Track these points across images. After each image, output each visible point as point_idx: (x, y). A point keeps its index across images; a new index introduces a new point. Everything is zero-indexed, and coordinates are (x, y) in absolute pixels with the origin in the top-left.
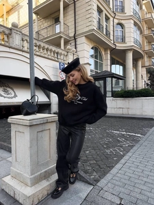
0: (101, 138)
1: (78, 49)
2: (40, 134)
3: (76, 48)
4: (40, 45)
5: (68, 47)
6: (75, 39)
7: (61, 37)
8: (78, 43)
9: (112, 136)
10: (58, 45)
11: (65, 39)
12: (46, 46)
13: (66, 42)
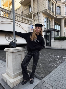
0: (47, 59)
1: (39, 19)
2: (17, 56)
3: (38, 18)
4: (23, 18)
5: (35, 18)
6: (38, 14)
7: (32, 14)
8: (39, 16)
9: (53, 58)
10: (31, 17)
11: (33, 14)
12: (25, 18)
13: (34, 16)
